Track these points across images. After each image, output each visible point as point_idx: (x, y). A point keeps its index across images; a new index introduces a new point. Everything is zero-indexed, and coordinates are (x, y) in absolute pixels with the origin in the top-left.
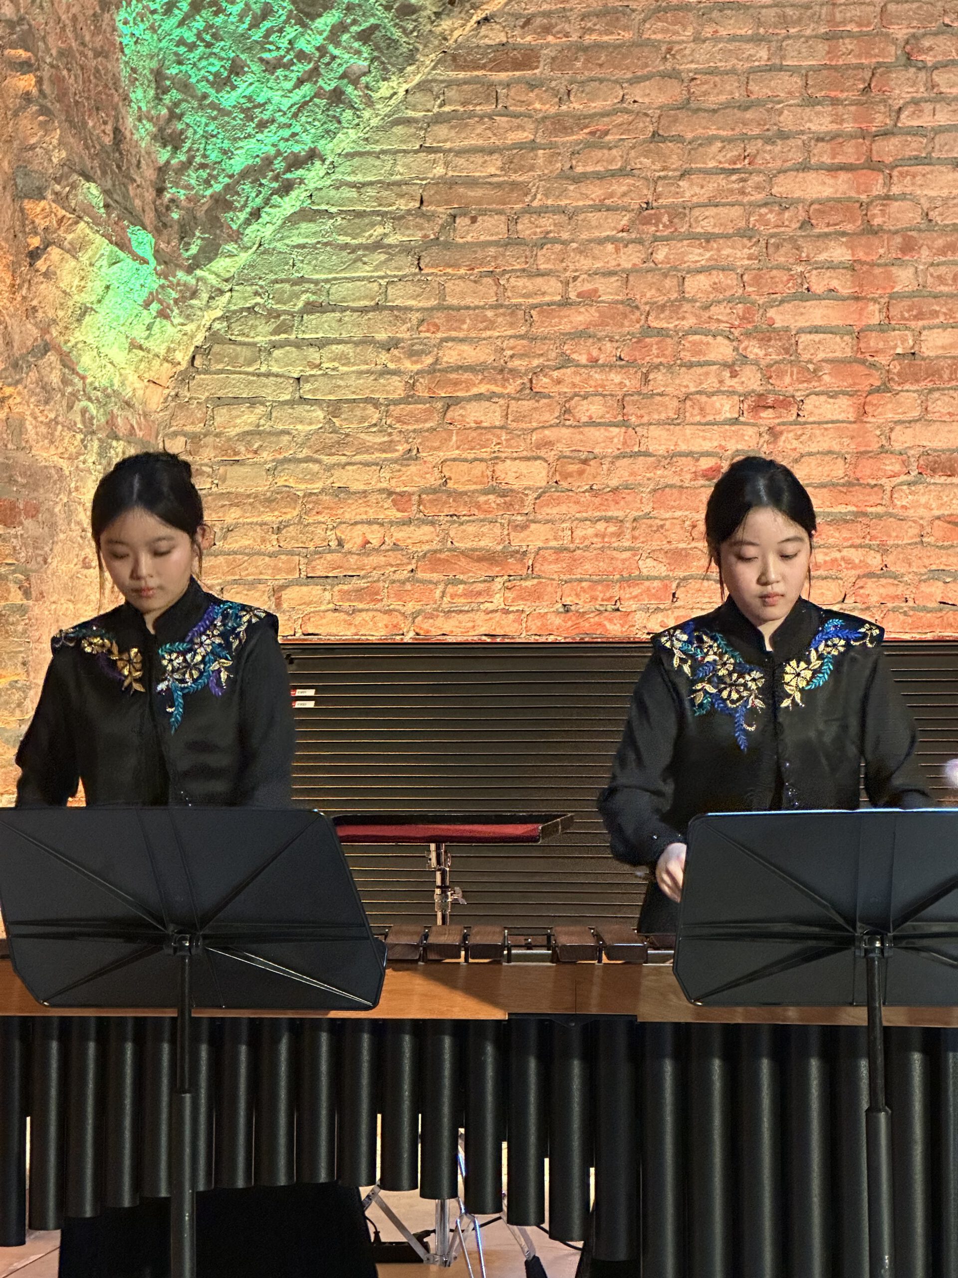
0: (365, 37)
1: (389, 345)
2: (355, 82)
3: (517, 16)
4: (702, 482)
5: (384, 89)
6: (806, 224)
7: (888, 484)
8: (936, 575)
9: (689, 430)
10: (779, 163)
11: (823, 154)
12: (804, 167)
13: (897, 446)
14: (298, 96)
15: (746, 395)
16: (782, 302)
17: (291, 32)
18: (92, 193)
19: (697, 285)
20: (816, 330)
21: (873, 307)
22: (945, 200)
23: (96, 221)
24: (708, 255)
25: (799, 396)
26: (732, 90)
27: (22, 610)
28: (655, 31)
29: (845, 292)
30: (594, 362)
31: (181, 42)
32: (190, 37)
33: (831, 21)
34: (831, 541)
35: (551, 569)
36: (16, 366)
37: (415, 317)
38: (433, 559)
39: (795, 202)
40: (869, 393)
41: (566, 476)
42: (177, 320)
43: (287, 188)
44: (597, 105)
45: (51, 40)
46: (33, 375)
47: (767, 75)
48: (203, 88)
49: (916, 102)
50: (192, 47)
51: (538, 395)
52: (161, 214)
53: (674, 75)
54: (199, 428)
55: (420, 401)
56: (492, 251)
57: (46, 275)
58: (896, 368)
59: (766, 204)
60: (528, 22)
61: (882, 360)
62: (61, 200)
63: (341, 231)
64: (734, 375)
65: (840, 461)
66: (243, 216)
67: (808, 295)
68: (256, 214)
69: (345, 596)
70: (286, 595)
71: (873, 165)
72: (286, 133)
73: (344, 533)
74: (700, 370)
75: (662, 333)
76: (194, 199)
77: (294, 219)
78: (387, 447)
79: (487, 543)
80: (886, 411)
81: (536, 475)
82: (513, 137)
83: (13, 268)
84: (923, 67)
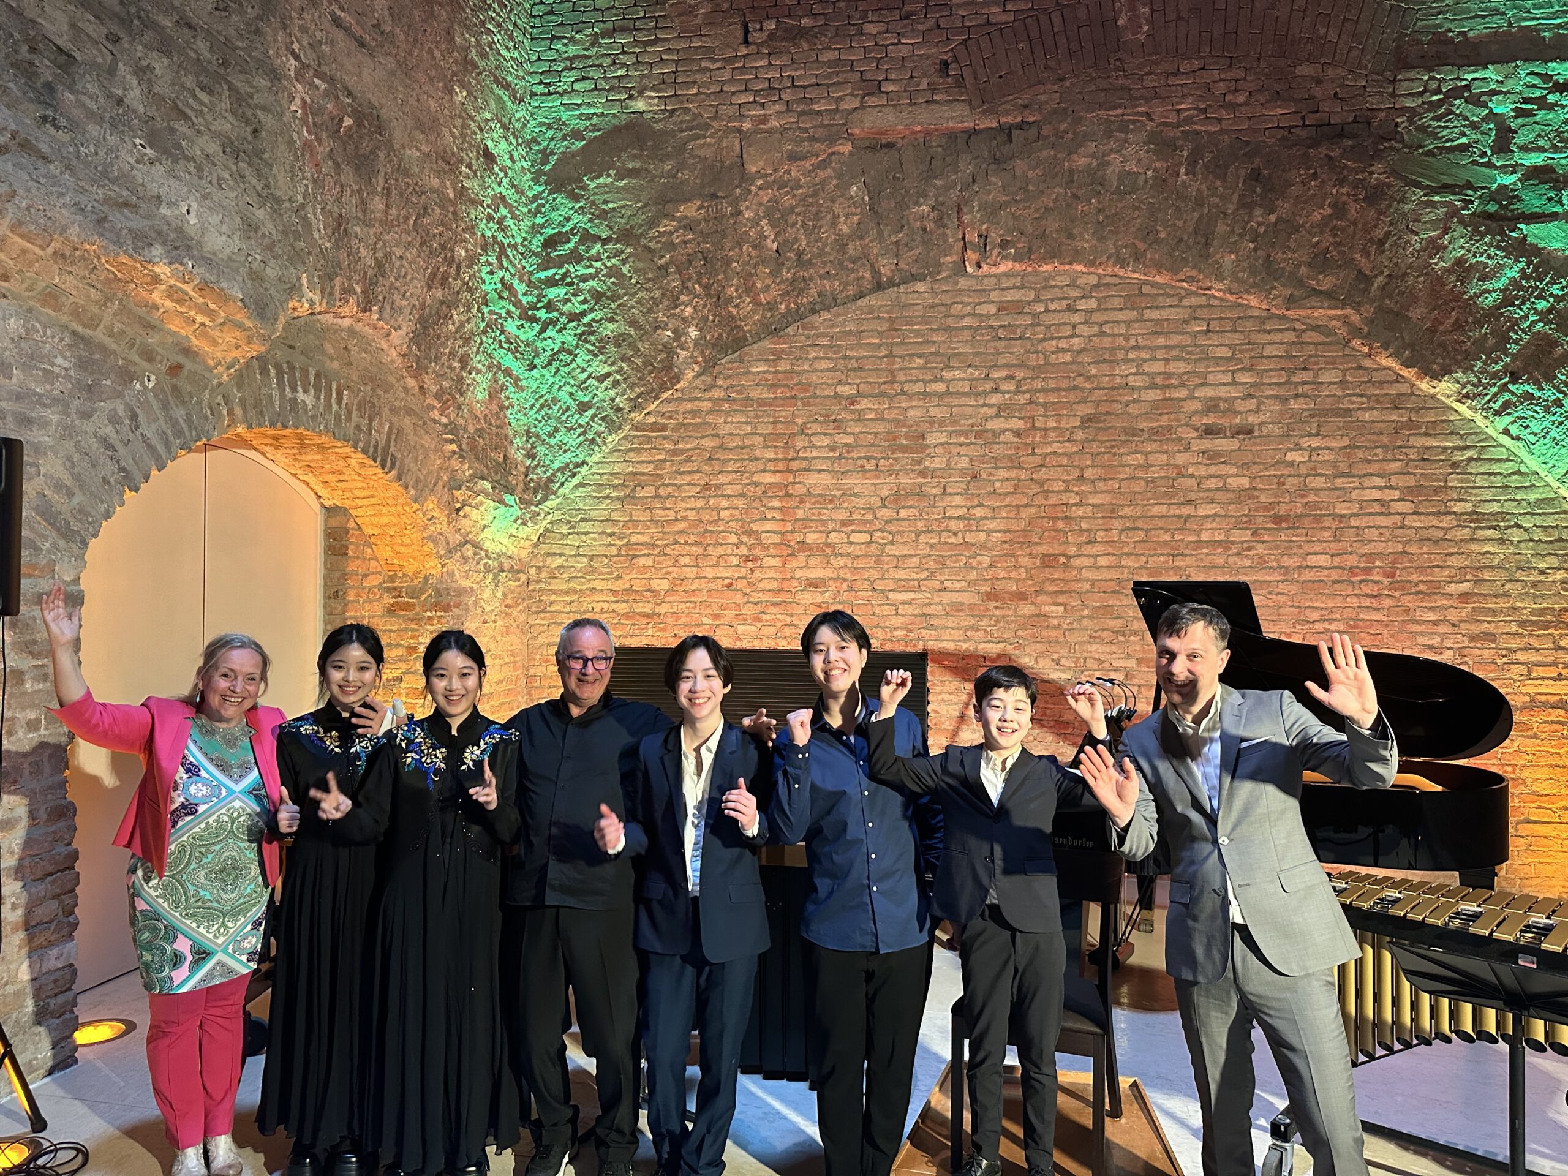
0: (603, 419)
1: (611, 535)
2: (599, 436)
3: (659, 412)
5: (610, 439)
6: (765, 492)
9: (721, 569)
10: (755, 469)
11: (771, 466)
12: (764, 471)
13: (797, 577)
14: (578, 440)
15: (742, 556)
16: (755, 521)
17: (577, 416)
18: (487, 484)
19: (725, 514)
20: (768, 532)
21: (789, 524)
22: (815, 485)
23: (488, 495)
24: (729, 503)
25: (761, 557)
26: (737, 442)
28: (710, 419)
29: (779, 518)
30: (686, 543)
31: (536, 420)
32: (540, 418)
33: (774, 416)
35: (670, 620)
37: (621, 524)
38: (626, 615)
39: (761, 484)
40: (787, 556)
41: (675, 585)
42: (530, 524)
43: (574, 475)
44: (689, 446)
46: (459, 554)
47: (750, 436)
48: (544, 437)
49: (805, 448)
50: (540, 422)
51: (666, 555)
52: (526, 485)
53: (717, 435)
54: (541, 564)
55: (623, 556)
56: (649, 500)
57: (464, 516)
58: (797, 547)
59: (750, 485)
60: (663, 415)
61: (792, 544)
62: (470, 489)
63: (594, 491)
64: (738, 548)
65: (776, 583)
66: (557, 485)
67: (766, 519)
68: (562, 484)
71: (789, 471)
72: (574, 454)
73: (594, 605)
74: (725, 546)
75: (712, 532)
76: (540, 479)
77: (577, 487)
78: (610, 573)
79: (647, 610)
80: (793, 564)
81: (665, 585)
82: (658, 457)
83: (449, 517)
84: (808, 435)
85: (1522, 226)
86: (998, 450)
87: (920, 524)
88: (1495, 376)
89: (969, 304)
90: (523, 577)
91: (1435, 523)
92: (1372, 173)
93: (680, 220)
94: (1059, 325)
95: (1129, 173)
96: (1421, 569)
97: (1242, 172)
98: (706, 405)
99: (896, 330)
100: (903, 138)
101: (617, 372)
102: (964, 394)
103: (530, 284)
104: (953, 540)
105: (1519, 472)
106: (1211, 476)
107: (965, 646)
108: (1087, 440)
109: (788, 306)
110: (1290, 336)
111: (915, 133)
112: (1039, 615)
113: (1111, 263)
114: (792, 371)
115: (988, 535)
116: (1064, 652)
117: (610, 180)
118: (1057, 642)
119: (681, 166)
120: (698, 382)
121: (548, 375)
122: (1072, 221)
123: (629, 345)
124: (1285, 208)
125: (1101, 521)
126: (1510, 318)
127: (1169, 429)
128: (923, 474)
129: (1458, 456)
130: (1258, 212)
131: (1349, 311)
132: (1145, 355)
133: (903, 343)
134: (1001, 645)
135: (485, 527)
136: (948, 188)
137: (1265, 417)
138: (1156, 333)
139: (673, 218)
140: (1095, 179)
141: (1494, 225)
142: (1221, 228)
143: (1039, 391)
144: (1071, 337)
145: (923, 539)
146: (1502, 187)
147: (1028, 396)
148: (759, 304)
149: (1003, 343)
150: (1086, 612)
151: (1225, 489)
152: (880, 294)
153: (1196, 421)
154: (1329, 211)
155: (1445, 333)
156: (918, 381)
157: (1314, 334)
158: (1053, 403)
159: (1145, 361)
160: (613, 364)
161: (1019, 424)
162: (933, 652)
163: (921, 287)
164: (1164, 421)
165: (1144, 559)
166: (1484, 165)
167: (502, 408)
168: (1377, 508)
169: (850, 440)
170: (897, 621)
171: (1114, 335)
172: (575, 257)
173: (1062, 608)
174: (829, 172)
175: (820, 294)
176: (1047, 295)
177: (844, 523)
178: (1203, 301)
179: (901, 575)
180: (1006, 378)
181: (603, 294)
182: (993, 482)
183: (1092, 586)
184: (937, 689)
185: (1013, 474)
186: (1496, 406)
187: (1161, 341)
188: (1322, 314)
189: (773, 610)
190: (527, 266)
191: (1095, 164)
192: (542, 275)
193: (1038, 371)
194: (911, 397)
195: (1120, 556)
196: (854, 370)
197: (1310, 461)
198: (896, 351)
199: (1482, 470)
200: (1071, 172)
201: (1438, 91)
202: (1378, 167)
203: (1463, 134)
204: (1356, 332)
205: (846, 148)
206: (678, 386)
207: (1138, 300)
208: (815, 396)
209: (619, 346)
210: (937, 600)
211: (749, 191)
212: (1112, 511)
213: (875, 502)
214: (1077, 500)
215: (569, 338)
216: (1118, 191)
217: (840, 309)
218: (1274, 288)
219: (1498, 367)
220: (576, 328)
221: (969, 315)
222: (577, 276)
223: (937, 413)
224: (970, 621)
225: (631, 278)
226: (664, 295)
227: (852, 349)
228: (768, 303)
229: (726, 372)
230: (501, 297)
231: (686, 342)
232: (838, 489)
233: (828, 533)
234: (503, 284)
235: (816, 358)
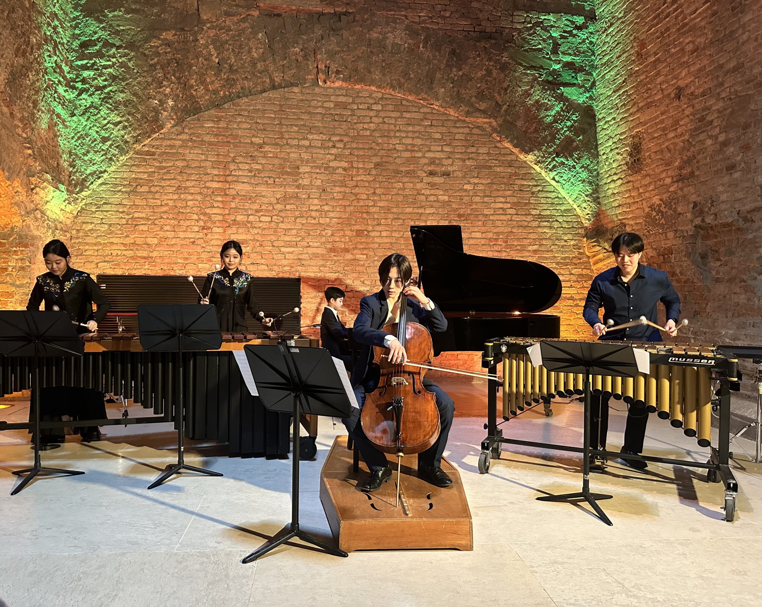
0: (117, 147)
1: (122, 212)
2: (115, 156)
3: (151, 145)
4: (191, 243)
5: (121, 158)
6: (213, 192)
9: (188, 233)
10: (207, 180)
11: (216, 178)
12: (212, 181)
14: (102, 158)
15: (200, 226)
16: (208, 208)
17: (101, 145)
18: (49, 177)
19: (190, 203)
20: (215, 214)
21: (227, 210)
22: (241, 190)
23: (49, 183)
24: (192, 197)
25: (211, 227)
26: (197, 164)
27: (29, 266)
28: (180, 151)
29: (221, 207)
30: (168, 218)
31: (75, 145)
32: (78, 144)
33: (218, 152)
35: (158, 261)
37: (128, 207)
38: (132, 258)
39: (210, 188)
40: (226, 227)
41: (161, 241)
42: (73, 205)
43: (99, 178)
44: (168, 165)
45: (38, 143)
46: (32, 215)
47: (204, 162)
48: (80, 155)
49: (235, 170)
50: (78, 147)
51: (155, 224)
52: (69, 182)
53: (185, 160)
54: (79, 228)
55: (129, 224)
56: (145, 194)
57: (36, 193)
58: (231, 222)
59: (204, 188)
60: (153, 147)
61: (229, 221)
62: (39, 177)
63: (112, 187)
64: (198, 222)
66: (89, 183)
67: (213, 207)
68: (92, 183)
69: (113, 265)
70: (99, 264)
71: (226, 182)
72: (99, 166)
73: (112, 252)
74: (191, 221)
75: (183, 213)
76: (78, 179)
77: (101, 185)
78: (122, 234)
79: (144, 255)
80: (229, 231)
81: (155, 241)
82: (150, 170)
83: (27, 192)
84: (236, 163)
85: (562, 88)
86: (336, 177)
87: (297, 213)
88: (550, 153)
89: (320, 101)
90: (69, 235)
91: (524, 219)
92: (502, 57)
93: (163, 40)
94: (364, 116)
95: (397, 44)
96: (518, 239)
97: (448, 50)
98: (178, 143)
99: (283, 111)
100: (286, 12)
101: (125, 121)
102: (318, 148)
103: (71, 67)
104: (313, 221)
105: (558, 197)
106: (432, 195)
107: (319, 275)
108: (377, 175)
109: (224, 93)
110: (467, 130)
111: (292, 10)
112: (354, 260)
113: (388, 87)
114: (227, 128)
115: (331, 219)
116: (366, 277)
117: (121, 13)
118: (363, 272)
119: (164, 11)
120: (174, 130)
121: (83, 120)
122: (370, 64)
123: (133, 106)
124: (466, 68)
125: (383, 215)
126: (556, 128)
127: (414, 171)
128: (298, 187)
129: (535, 189)
130: (454, 69)
131: (492, 120)
132: (404, 135)
133: (287, 118)
134: (337, 274)
135: (47, 202)
136: (310, 40)
137: (455, 168)
138: (408, 124)
139: (159, 39)
140: (381, 45)
141: (551, 86)
142: (438, 75)
143: (355, 149)
144: (370, 123)
145: (298, 220)
146: (554, 70)
147: (349, 151)
148: (207, 90)
149: (337, 123)
150: (376, 258)
151: (438, 201)
152: (274, 91)
153: (426, 168)
154: (485, 73)
155: (531, 133)
156: (295, 138)
157: (477, 130)
158: (362, 155)
159: (404, 138)
160: (123, 116)
161: (345, 165)
162: (303, 278)
163: (296, 90)
164: (412, 167)
165: (402, 233)
166: (547, 58)
167: (56, 136)
168: (501, 212)
169: (259, 167)
170: (285, 262)
171: (390, 124)
172: (100, 54)
173: (365, 256)
174: (247, 24)
175: (242, 88)
176: (358, 101)
177: (257, 211)
178: (429, 110)
179: (287, 238)
180: (339, 141)
181: (117, 77)
182: (333, 193)
183: (379, 245)
184: (305, 296)
185: (342, 189)
186: (550, 167)
187: (410, 128)
188: (482, 120)
190: (70, 57)
191: (381, 37)
192: (79, 63)
193: (354, 139)
194: (291, 147)
195: (392, 232)
196: (261, 130)
197: (474, 189)
198: (283, 122)
199: (544, 196)
200: (370, 40)
201: (531, 23)
202: (505, 54)
203: (540, 44)
204: (494, 130)
205: (256, 13)
206: (162, 131)
207: (400, 107)
208: (240, 142)
209: (127, 106)
210: (306, 252)
211: (203, 29)
212: (388, 210)
213: (274, 201)
214: (373, 204)
215: (96, 100)
216: (391, 52)
217: (254, 97)
218: (461, 106)
219: (551, 150)
220: (100, 95)
221: (320, 107)
222: (101, 65)
223: (305, 156)
224: (322, 262)
225: (134, 69)
226: (153, 80)
227: (260, 119)
228: (213, 90)
229: (190, 125)
230: (55, 72)
231: (166, 107)
232: (254, 193)
233: (249, 216)
234: (56, 65)
235: (240, 122)
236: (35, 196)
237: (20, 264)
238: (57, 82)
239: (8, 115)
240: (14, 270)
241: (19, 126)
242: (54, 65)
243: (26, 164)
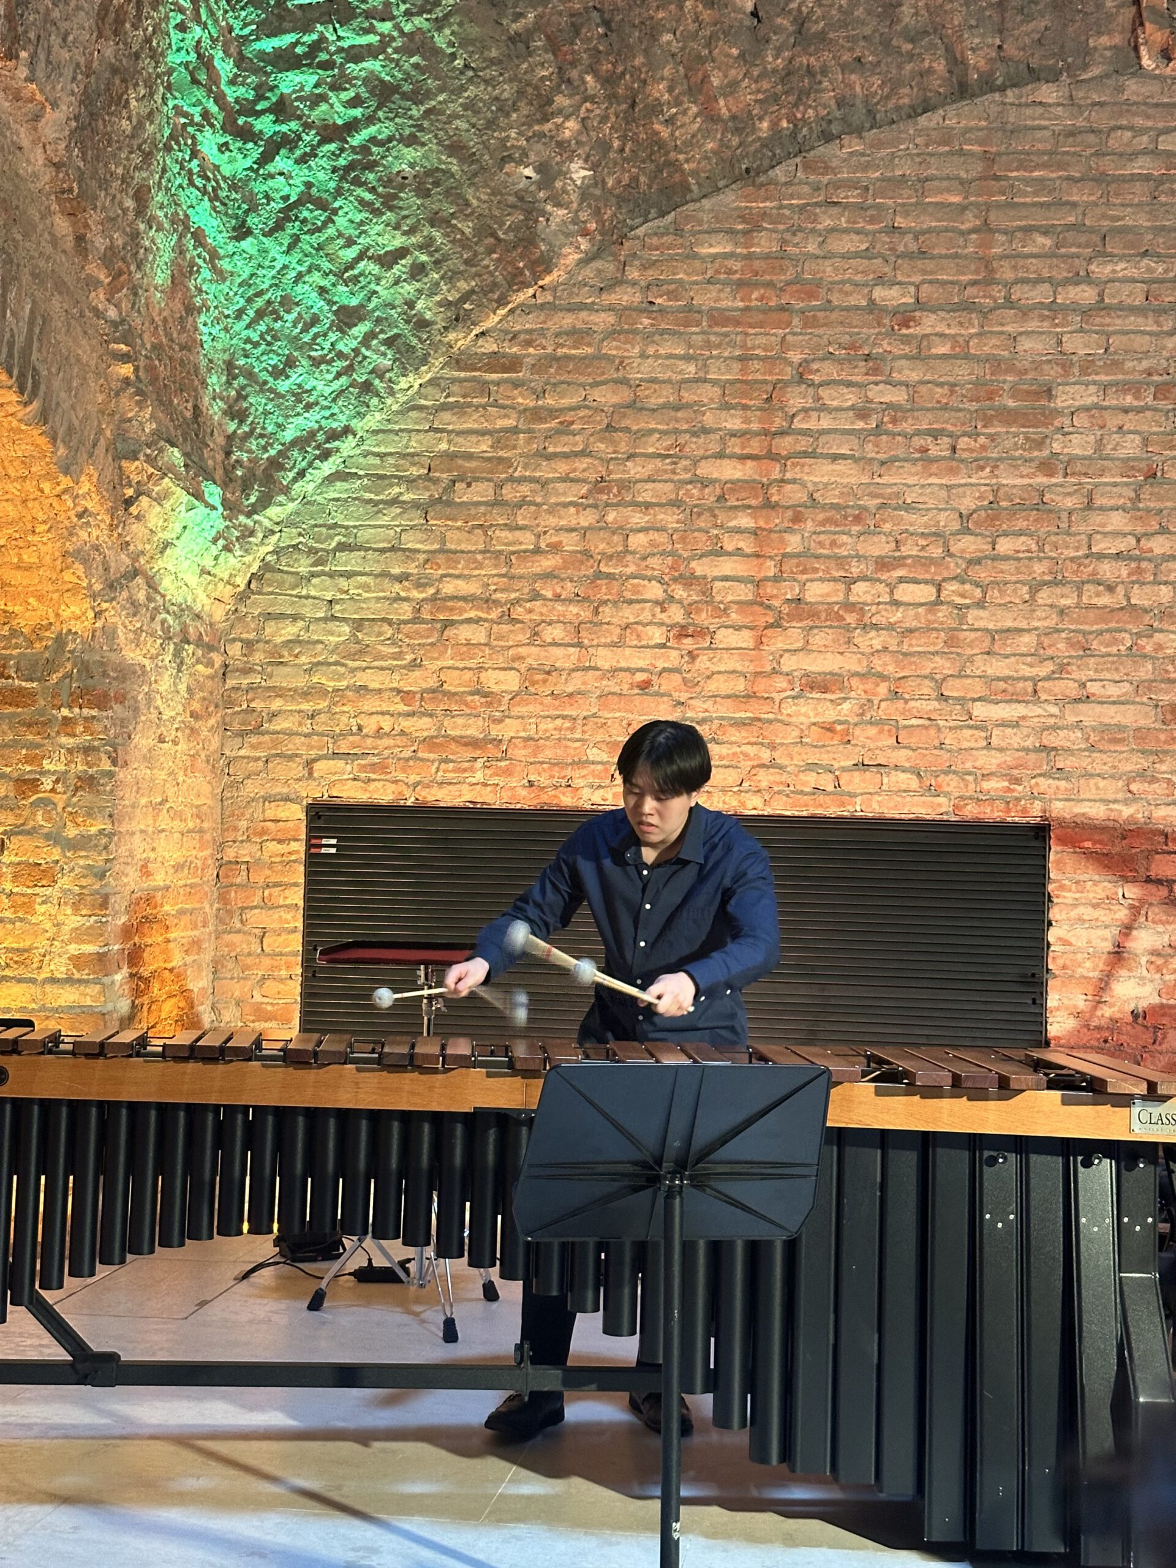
0: (389, 342)
1: (401, 578)
2: (381, 377)
3: (506, 332)
4: (636, 691)
5: (403, 383)
6: (721, 498)
7: (777, 697)
8: (812, 767)
9: (628, 651)
10: (701, 452)
11: (735, 446)
12: (721, 455)
13: (785, 669)
14: (336, 385)
15: (672, 626)
16: (702, 556)
17: (333, 336)
18: (175, 455)
19: (638, 541)
20: (726, 579)
21: (770, 563)
22: (826, 485)
23: (178, 477)
24: (647, 518)
25: (712, 628)
26: (667, 395)
27: (111, 775)
28: (611, 348)
29: (748, 551)
30: (557, 597)
31: (248, 340)
32: (255, 337)
33: (744, 346)
34: (733, 739)
36: (111, 587)
37: (422, 557)
38: (430, 743)
39: (713, 482)
40: (766, 628)
41: (533, 683)
42: (238, 553)
43: (326, 455)
44: (565, 402)
45: (146, 336)
46: (125, 594)
47: (694, 385)
48: (264, 376)
49: (805, 410)
50: (256, 345)
51: (514, 621)
52: (228, 472)
53: (624, 382)
54: (252, 636)
55: (424, 621)
56: (482, 509)
57: (138, 518)
58: (785, 609)
59: (691, 482)
60: (514, 337)
61: (776, 603)
62: (150, 460)
63: (367, 489)
64: (663, 610)
65: (742, 679)
66: (291, 475)
67: (720, 552)
68: (302, 474)
69: (363, 768)
70: (317, 766)
71: (772, 456)
72: (327, 413)
73: (363, 720)
74: (637, 606)
75: (610, 576)
76: (254, 461)
77: (331, 479)
78: (398, 656)
79: (472, 732)
80: (777, 642)
81: (511, 681)
82: (501, 423)
83: (112, 512)
84: (812, 384)
87: (1040, 569)
89: (1143, 131)
90: (218, 659)
98: (603, 320)
99: (997, 178)
101: (420, 247)
102: (1133, 310)
103: (241, 61)
104: (1105, 600)
107: (1127, 811)
109: (774, 124)
114: (782, 256)
120: (588, 272)
121: (275, 250)
123: (447, 193)
128: (1047, 467)
133: (1013, 205)
135: (167, 544)
145: (1043, 596)
152: (965, 106)
156: (1039, 281)
160: (412, 231)
162: (1062, 823)
163: (1048, 93)
167: (191, 310)
169: (898, 396)
170: (990, 761)
172: (337, 11)
175: (839, 106)
177: (883, 564)
179: (997, 667)
181: (394, 88)
184: (1068, 897)
189: (735, 735)
190: (237, 25)
192: (268, 45)
194: (1025, 313)
196: (909, 256)
198: (995, 218)
206: (547, 280)
208: (828, 306)
209: (425, 194)
210: (1071, 719)
213: (948, 521)
215: (321, 176)
217: (885, 134)
220: (335, 156)
221: (1145, 152)
222: (341, 50)
223: (1078, 345)
224: (1136, 763)
225: (453, 56)
226: (520, 93)
227: (906, 214)
228: (734, 118)
229: (646, 254)
230: (195, 81)
231: (565, 191)
232: (873, 496)
233: (849, 582)
234: (200, 56)
235: (832, 230)
236: (135, 527)
237: (80, 768)
238: (197, 119)
239: (69, 243)
240: (60, 787)
241: (98, 283)
242: (193, 57)
243: (112, 414)
